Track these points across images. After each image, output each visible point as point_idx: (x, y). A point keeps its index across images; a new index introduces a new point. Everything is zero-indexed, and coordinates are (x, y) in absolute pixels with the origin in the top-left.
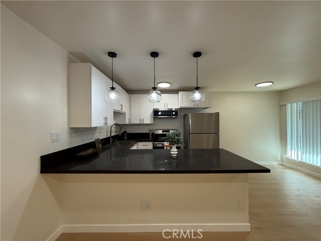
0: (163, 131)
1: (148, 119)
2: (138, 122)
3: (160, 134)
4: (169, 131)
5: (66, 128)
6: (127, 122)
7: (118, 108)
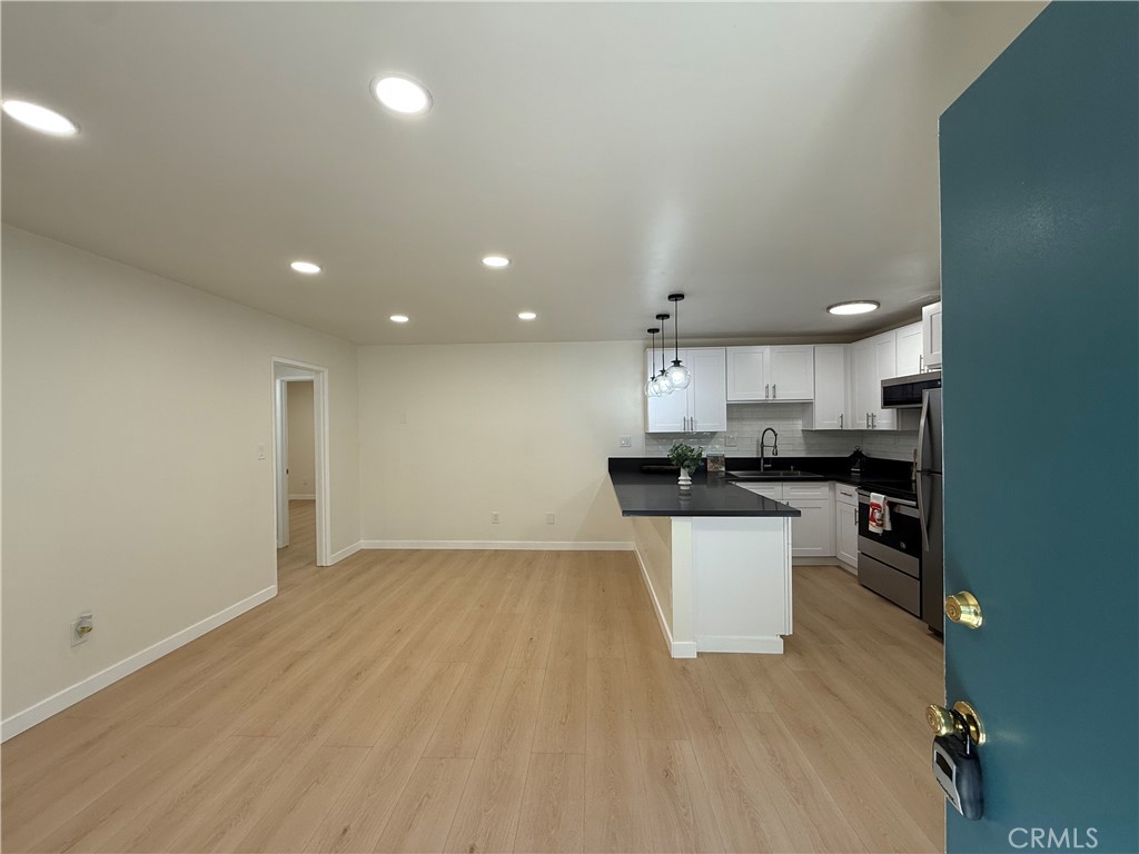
2: (864, 424)
5: (641, 433)
6: (825, 424)
7: (760, 395)
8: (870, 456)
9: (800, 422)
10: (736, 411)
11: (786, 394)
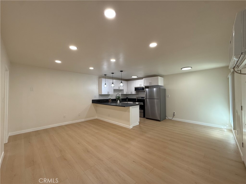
1: (134, 92)
2: (130, 93)
5: (98, 94)
6: (125, 93)
7: (117, 88)
8: (129, 98)
9: (120, 93)
10: (115, 90)
11: (121, 88)
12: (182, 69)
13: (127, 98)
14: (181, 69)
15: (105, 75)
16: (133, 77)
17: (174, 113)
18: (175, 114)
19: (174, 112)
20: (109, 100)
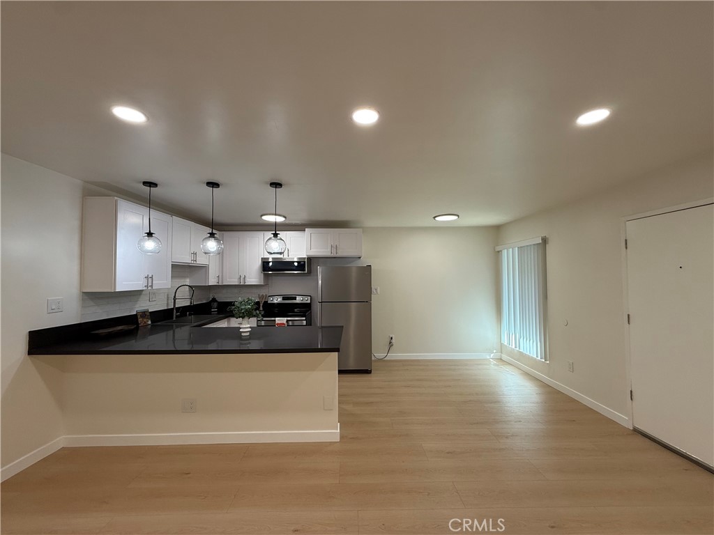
0: (284, 299)
1: (253, 276)
2: (235, 282)
3: (278, 304)
4: (295, 299)
5: (76, 293)
6: (212, 281)
7: (187, 259)
8: (219, 300)
12: (436, 219)
13: (214, 300)
14: (435, 217)
15: (145, 183)
16: (265, 218)
17: (392, 338)
18: (393, 341)
19: (391, 336)
20: (140, 320)
